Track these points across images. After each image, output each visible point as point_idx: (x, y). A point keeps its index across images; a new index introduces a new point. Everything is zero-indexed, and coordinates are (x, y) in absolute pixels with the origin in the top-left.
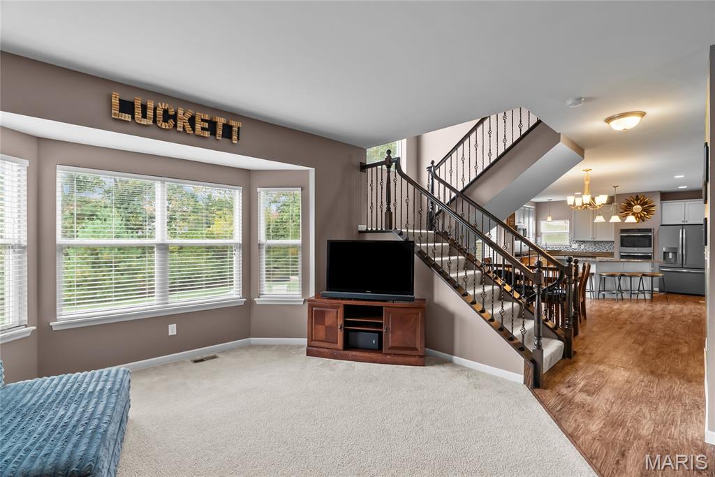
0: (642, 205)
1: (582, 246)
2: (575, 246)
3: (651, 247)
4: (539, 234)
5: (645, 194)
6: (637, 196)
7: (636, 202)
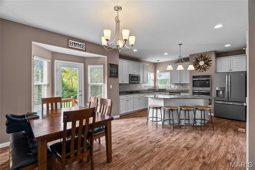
0: (204, 60)
1: (176, 87)
2: (173, 86)
3: (209, 87)
4: (156, 80)
5: (205, 53)
6: (202, 55)
7: (201, 59)
